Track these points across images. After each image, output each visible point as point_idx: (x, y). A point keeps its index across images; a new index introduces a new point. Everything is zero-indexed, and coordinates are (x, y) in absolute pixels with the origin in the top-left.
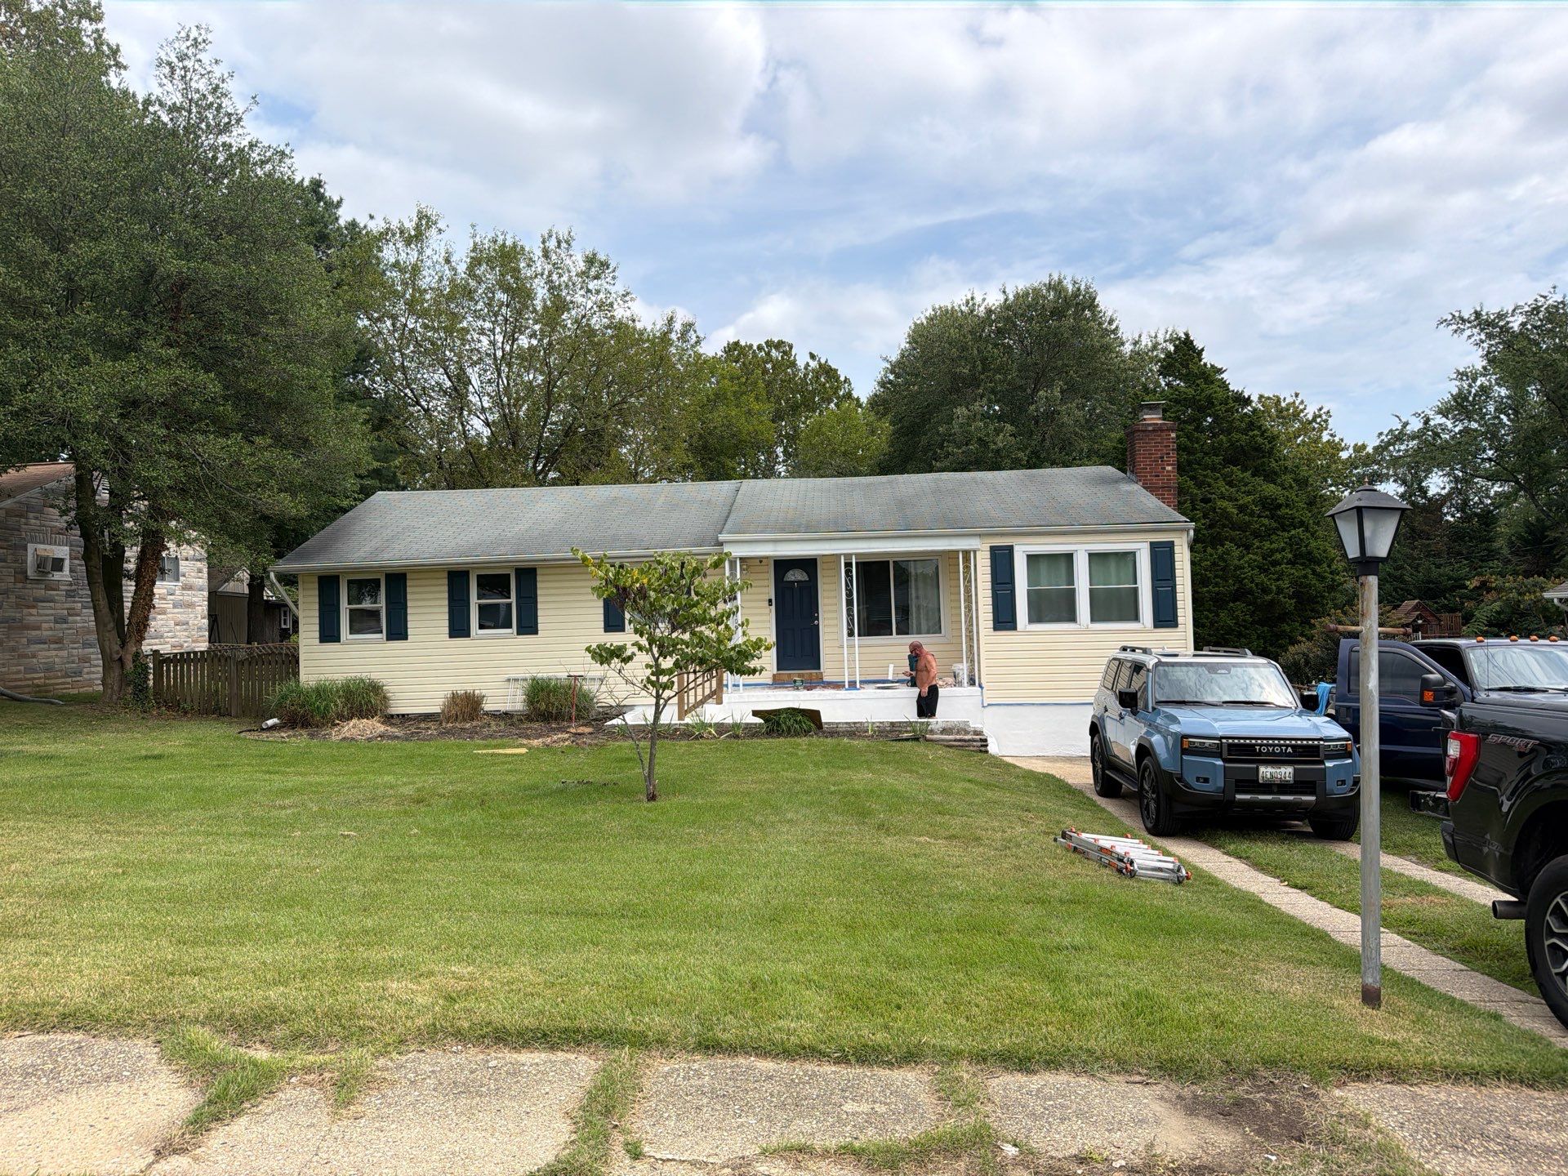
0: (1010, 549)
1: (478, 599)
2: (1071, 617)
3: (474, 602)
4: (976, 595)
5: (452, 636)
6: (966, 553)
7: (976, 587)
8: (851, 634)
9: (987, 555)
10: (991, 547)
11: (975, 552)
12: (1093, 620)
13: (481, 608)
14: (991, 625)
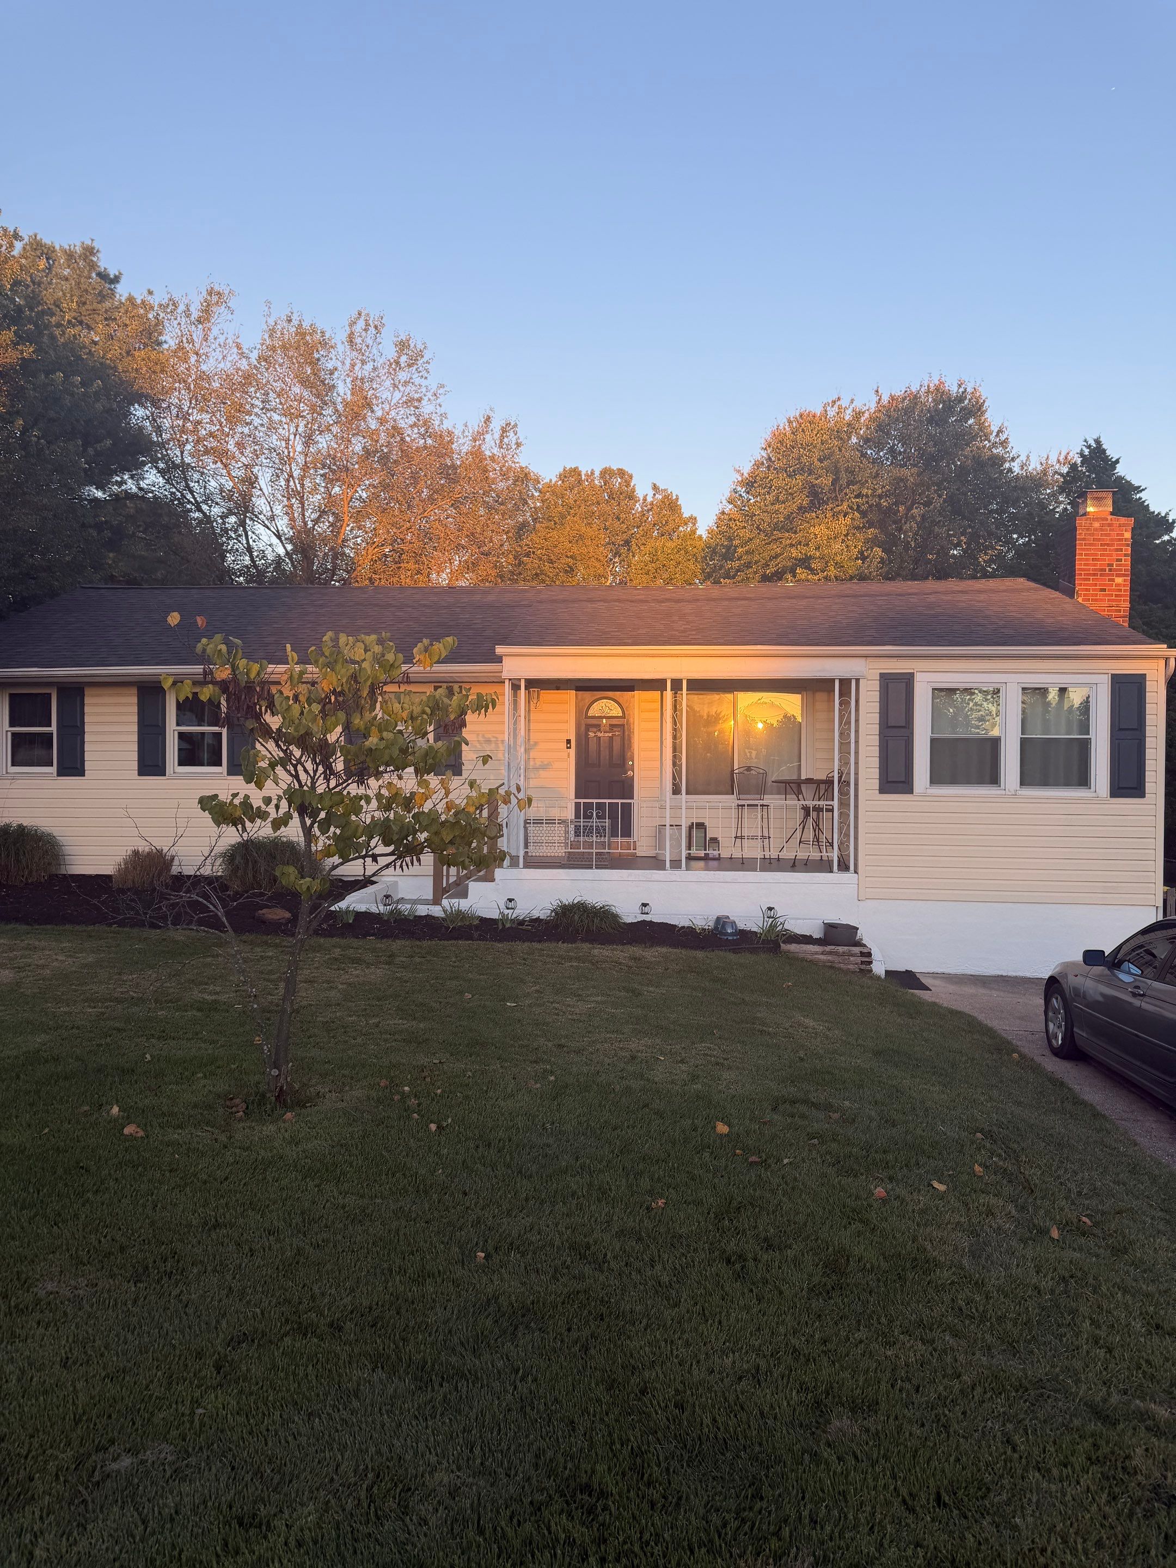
0: (908, 680)
1: (178, 725)
2: (993, 778)
3: (172, 729)
4: (857, 742)
5: (141, 773)
6: (845, 683)
7: (857, 731)
8: (676, 791)
9: (876, 685)
10: (882, 676)
11: (857, 681)
12: (1023, 783)
13: (182, 736)
14: (876, 784)
